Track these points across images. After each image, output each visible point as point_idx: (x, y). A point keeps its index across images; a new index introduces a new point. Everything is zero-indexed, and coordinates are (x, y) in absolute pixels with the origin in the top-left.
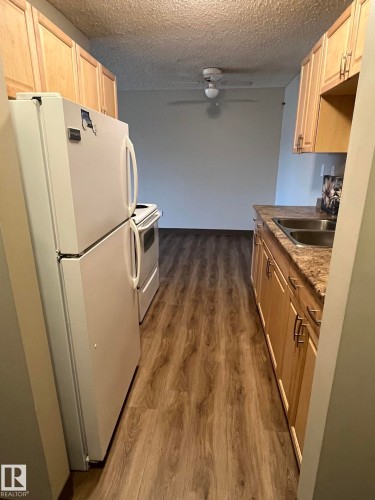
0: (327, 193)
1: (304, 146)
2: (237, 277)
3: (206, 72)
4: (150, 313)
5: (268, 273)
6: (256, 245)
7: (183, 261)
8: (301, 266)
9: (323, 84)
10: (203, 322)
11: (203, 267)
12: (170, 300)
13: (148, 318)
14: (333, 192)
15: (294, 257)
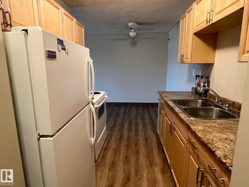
0: (199, 85)
1: (184, 60)
2: (149, 130)
3: (130, 24)
4: (102, 154)
5: (171, 132)
6: (160, 113)
7: (119, 121)
8: (199, 135)
9: (195, 28)
10: (133, 159)
11: (130, 124)
12: (113, 145)
13: (100, 157)
14: (202, 84)
15: (192, 127)
